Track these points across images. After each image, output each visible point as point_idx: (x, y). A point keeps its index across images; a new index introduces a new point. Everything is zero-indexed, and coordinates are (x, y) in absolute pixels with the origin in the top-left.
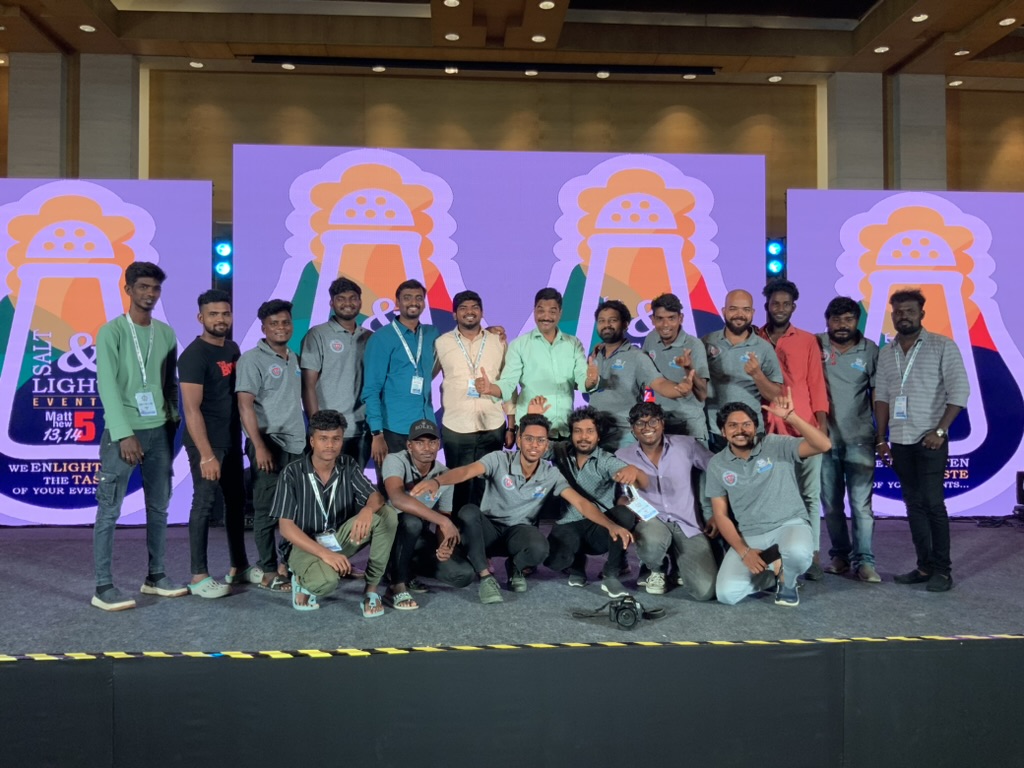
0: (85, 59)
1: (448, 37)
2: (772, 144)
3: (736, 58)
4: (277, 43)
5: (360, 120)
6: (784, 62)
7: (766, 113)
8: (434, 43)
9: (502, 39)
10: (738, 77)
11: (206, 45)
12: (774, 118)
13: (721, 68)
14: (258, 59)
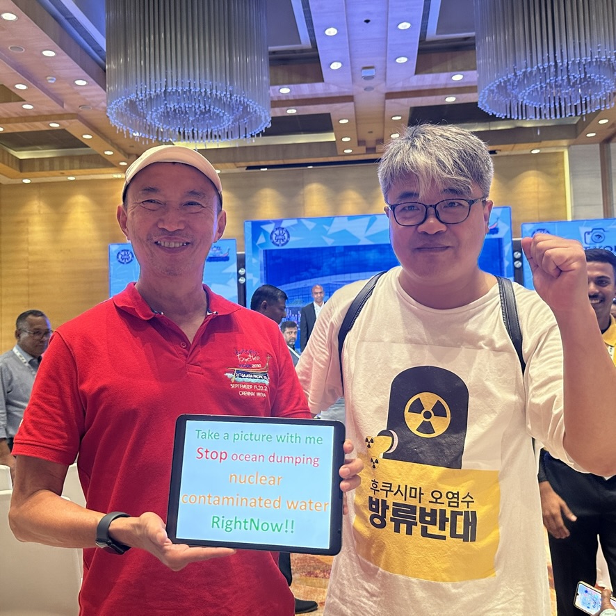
1: (346, 151)
2: (538, 187)
3: (507, 146)
4: (258, 161)
5: (302, 193)
6: (536, 145)
7: (534, 169)
8: (339, 153)
9: (375, 149)
10: (513, 153)
11: (223, 164)
12: (539, 172)
13: (500, 150)
14: (249, 168)
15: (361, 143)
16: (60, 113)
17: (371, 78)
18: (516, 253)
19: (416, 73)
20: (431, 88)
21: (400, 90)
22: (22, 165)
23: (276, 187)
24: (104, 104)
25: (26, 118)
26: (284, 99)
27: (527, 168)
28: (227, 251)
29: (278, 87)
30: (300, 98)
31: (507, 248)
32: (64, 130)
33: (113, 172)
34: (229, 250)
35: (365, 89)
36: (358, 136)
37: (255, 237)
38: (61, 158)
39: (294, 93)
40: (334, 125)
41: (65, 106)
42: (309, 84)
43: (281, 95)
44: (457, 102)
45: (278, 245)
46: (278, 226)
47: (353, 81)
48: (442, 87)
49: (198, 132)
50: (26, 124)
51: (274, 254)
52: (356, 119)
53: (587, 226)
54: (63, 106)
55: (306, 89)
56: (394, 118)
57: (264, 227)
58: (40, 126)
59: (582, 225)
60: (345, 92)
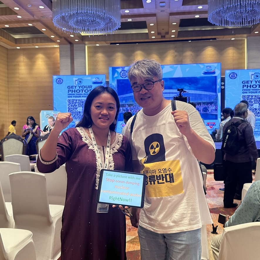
0: (75, 46)
1: (152, 37)
2: (233, 54)
3: (221, 36)
4: (115, 41)
5: (133, 55)
6: (233, 36)
7: (232, 47)
8: (149, 38)
9: (165, 36)
10: (223, 39)
11: (100, 42)
12: (234, 48)
13: (218, 38)
14: (111, 44)
15: (159, 34)
16: (33, 19)
17: (164, 6)
18: (222, 83)
19: (182, 5)
20: (189, 11)
21: (176, 12)
22: (17, 41)
23: (123, 52)
24: (51, 16)
25: (18, 21)
26: (127, 15)
27: (229, 46)
28: (102, 80)
29: (124, 10)
30: (134, 14)
31: (219, 80)
32: (34, 27)
33: (54, 44)
34: (102, 79)
35: (161, 11)
36: (157, 30)
37: (113, 74)
38: (32, 38)
39: (131, 13)
40: (147, 26)
41: (35, 16)
42: (137, 9)
43: (125, 13)
44: (200, 18)
45: (123, 78)
46: (123, 70)
47: (156, 8)
48: (194, 11)
49: (90, 29)
50: (19, 24)
51: (121, 81)
52: (157, 24)
53: (252, 72)
54: (34, 17)
55: (136, 11)
56: (173, 24)
57: (117, 70)
58: (24, 25)
59: (250, 71)
60: (152, 12)
